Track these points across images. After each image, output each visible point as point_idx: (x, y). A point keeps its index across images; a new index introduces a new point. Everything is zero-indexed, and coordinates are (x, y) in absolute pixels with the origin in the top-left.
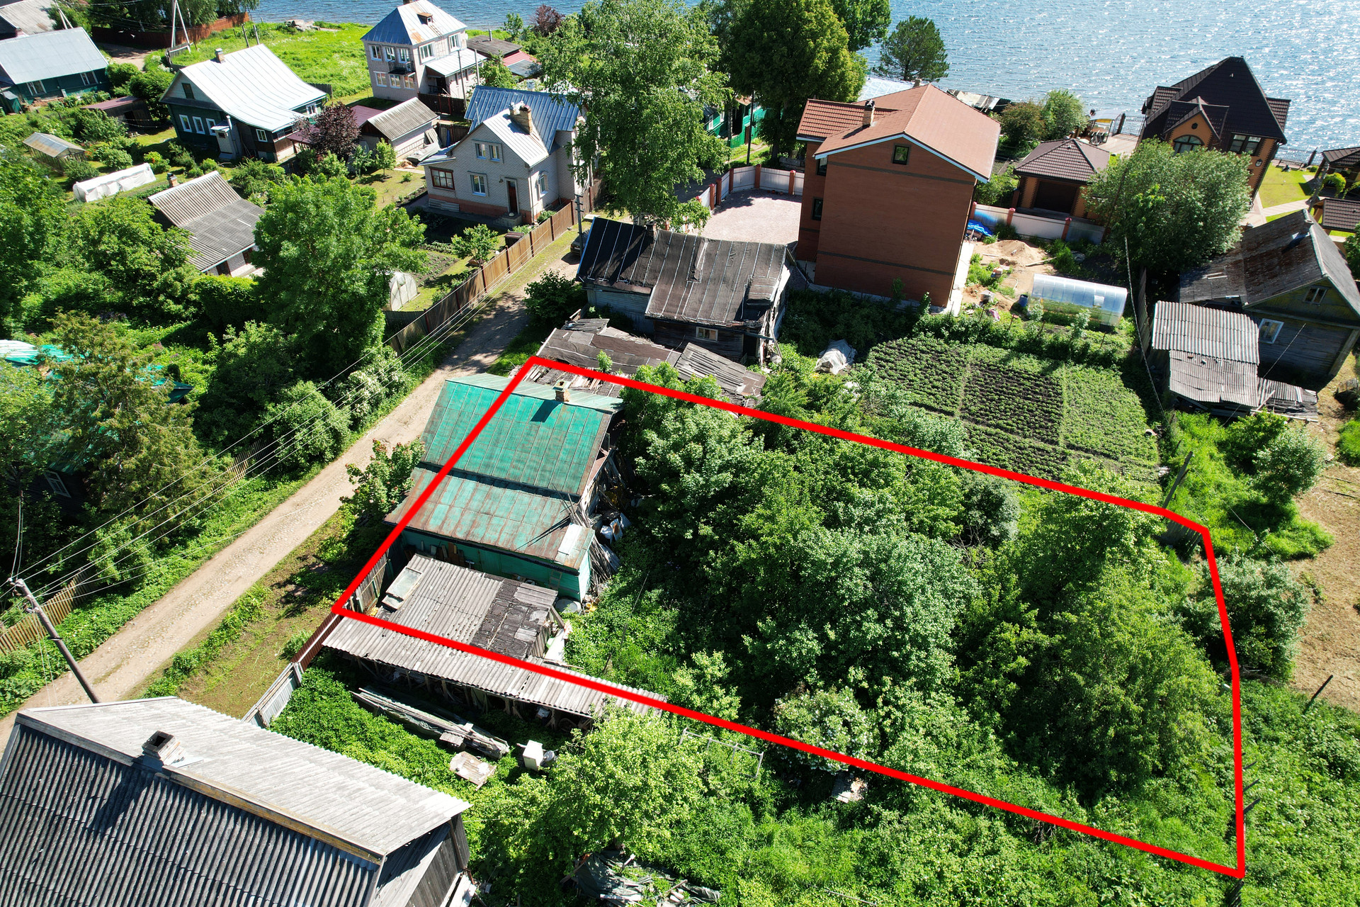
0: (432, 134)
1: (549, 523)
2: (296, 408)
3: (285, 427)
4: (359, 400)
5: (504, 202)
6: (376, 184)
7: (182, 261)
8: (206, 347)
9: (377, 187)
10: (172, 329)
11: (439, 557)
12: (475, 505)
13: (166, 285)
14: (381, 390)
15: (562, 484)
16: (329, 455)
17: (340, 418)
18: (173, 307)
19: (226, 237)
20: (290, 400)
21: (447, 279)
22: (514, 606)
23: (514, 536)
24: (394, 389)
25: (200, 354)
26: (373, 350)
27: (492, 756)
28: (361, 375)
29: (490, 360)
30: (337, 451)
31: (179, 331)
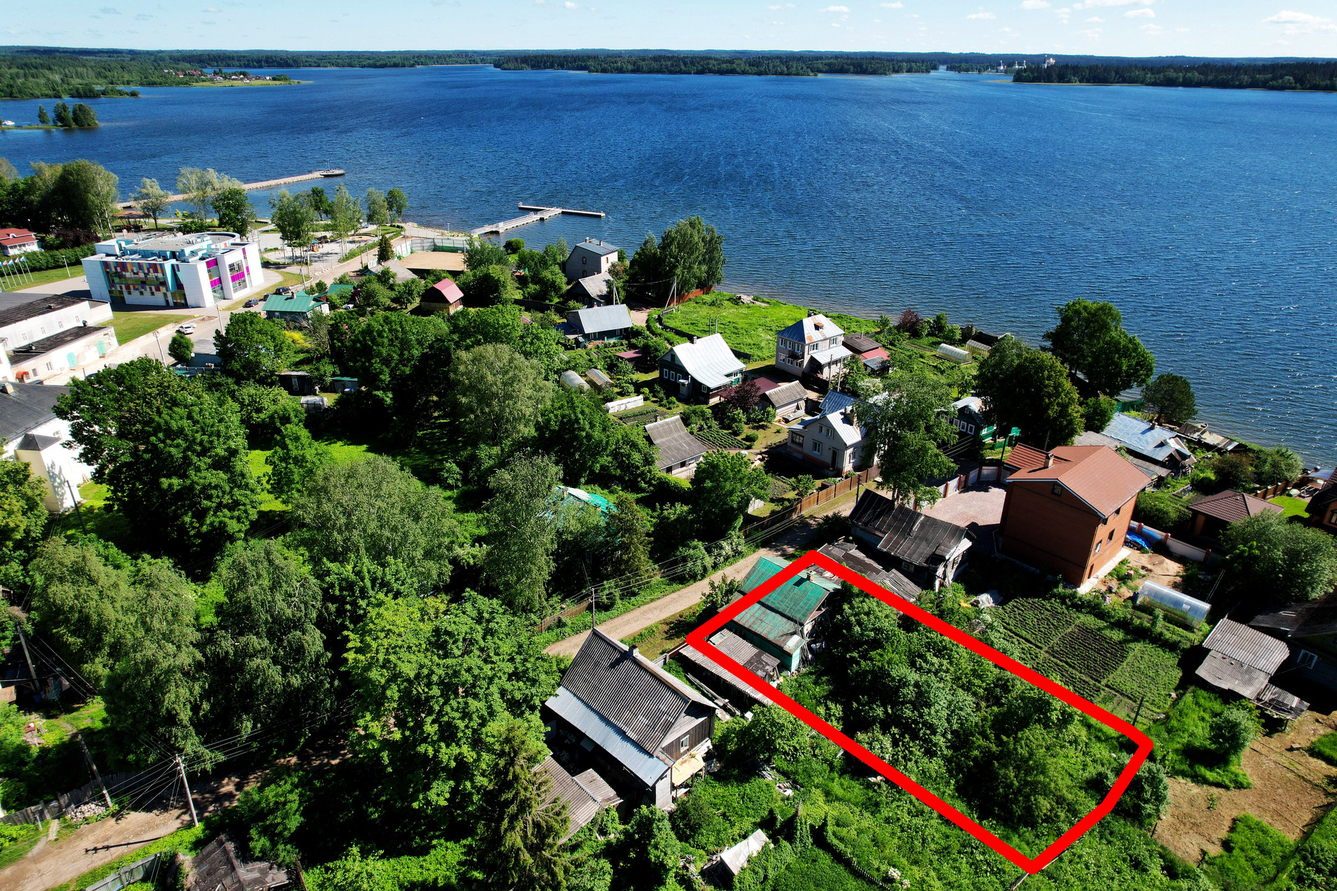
0: (802, 404)
1: (786, 631)
2: (691, 552)
3: (684, 560)
4: (720, 555)
5: (828, 459)
6: (761, 430)
7: (653, 462)
8: (654, 510)
9: (760, 434)
10: (639, 496)
11: (735, 633)
12: (757, 615)
13: (643, 472)
14: (731, 553)
15: (798, 616)
16: (699, 577)
17: (709, 561)
18: (643, 485)
19: (675, 453)
20: (690, 547)
21: (781, 500)
22: (760, 661)
23: (769, 633)
24: (738, 554)
25: (650, 512)
26: (733, 533)
27: (732, 714)
28: (724, 544)
29: (791, 550)
30: (703, 576)
31: (642, 497)
